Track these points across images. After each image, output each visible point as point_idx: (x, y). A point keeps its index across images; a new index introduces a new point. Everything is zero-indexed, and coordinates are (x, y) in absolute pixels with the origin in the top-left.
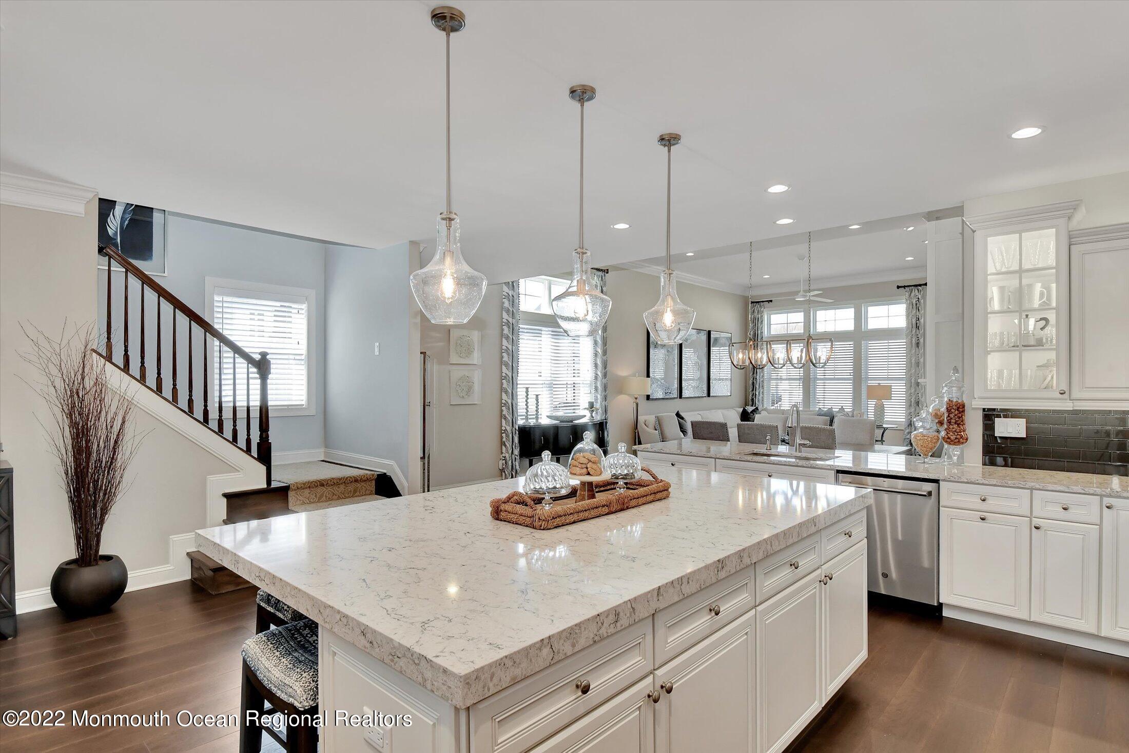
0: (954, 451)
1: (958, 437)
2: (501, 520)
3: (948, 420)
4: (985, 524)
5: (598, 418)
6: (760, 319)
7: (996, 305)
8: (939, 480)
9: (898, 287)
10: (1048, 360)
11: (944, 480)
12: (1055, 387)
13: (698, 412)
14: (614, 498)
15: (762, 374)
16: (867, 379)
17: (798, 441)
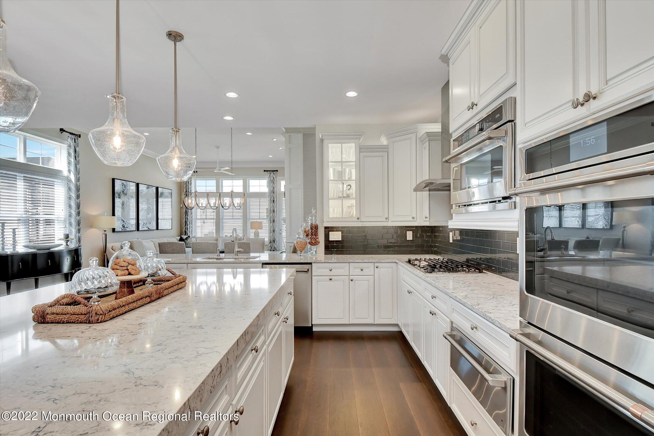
0: (314, 248)
1: (316, 241)
2: (48, 323)
3: (311, 234)
4: (331, 282)
5: (73, 245)
6: (189, 182)
7: (331, 177)
8: (311, 263)
9: (265, 171)
10: (351, 204)
11: (314, 263)
12: (355, 216)
13: (151, 240)
14: (153, 290)
15: (191, 216)
16: (250, 219)
17: (236, 250)
